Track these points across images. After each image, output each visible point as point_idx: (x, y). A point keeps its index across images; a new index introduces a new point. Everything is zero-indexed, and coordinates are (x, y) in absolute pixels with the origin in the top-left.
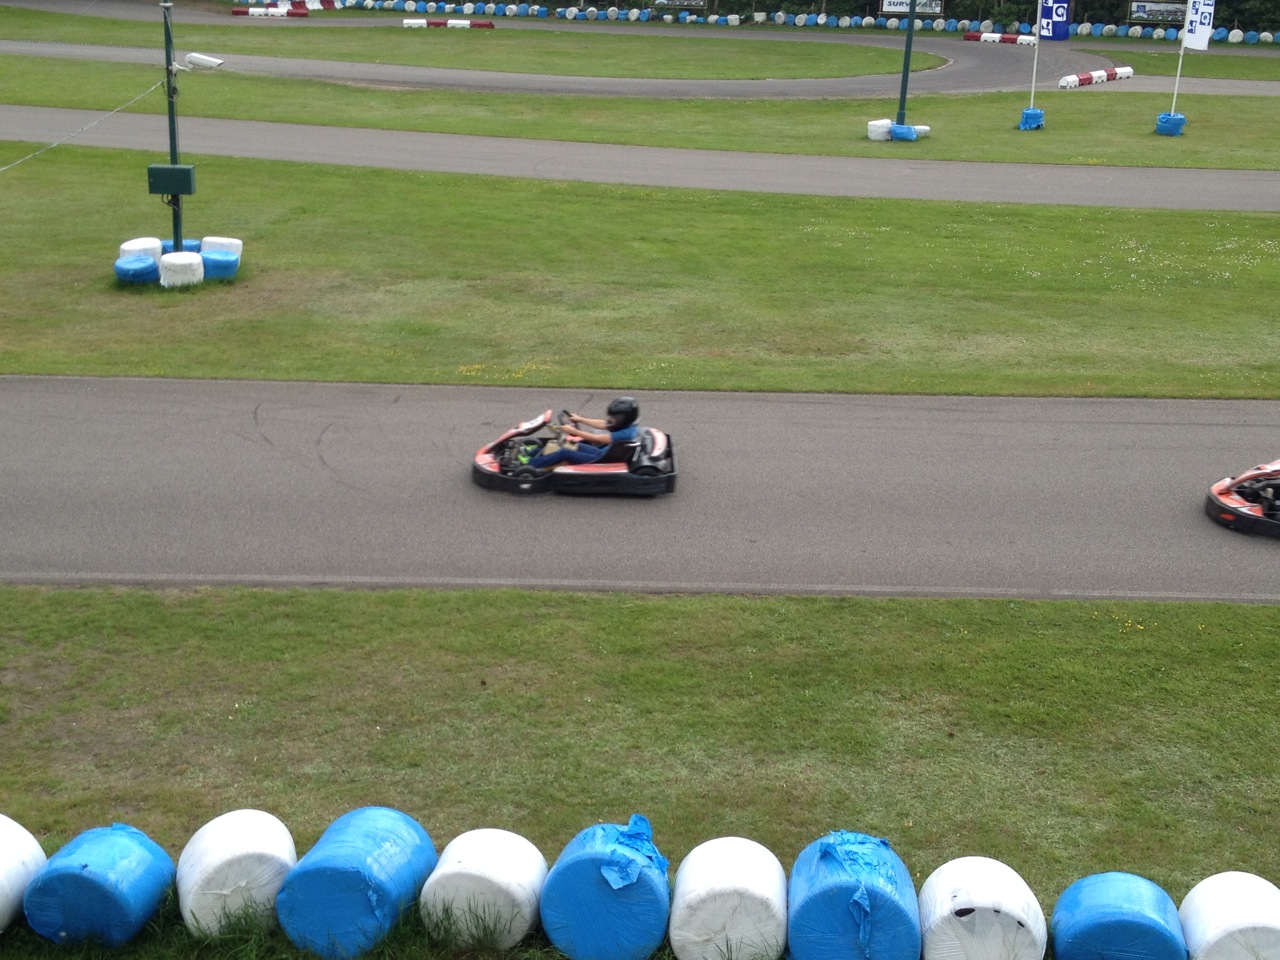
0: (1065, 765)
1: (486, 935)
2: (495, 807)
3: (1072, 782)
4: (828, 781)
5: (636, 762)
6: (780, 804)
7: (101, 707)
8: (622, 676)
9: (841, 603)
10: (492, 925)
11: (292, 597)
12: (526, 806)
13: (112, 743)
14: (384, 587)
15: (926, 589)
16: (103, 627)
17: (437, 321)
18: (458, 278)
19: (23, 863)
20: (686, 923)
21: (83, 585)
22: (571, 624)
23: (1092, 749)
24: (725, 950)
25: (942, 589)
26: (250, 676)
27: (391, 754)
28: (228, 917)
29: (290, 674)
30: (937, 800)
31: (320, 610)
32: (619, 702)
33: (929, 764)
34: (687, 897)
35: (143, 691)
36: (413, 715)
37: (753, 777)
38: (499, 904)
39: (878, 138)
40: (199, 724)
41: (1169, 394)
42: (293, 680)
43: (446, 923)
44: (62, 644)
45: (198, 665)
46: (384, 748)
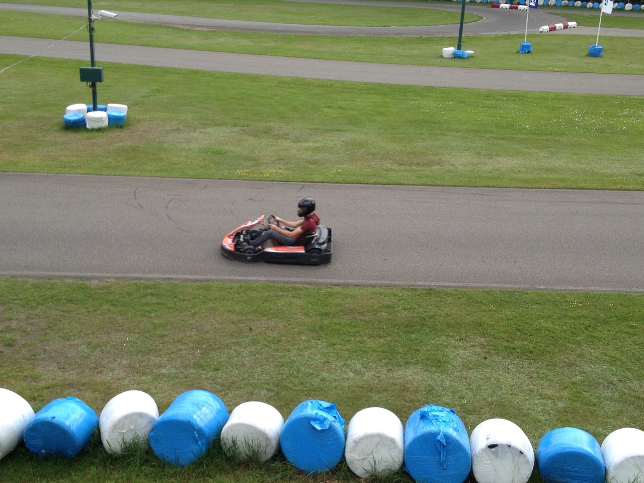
0: (543, 374)
1: (253, 455)
2: (257, 391)
3: (547, 382)
4: (423, 380)
5: (327, 370)
6: (400, 391)
7: (60, 339)
8: (320, 327)
9: (430, 291)
10: (256, 450)
11: (154, 285)
12: (273, 391)
13: (66, 357)
14: (201, 281)
15: (472, 285)
16: (61, 299)
17: (226, 148)
18: (236, 126)
19: (23, 416)
20: (353, 450)
21: (50, 278)
22: (294, 300)
23: (557, 366)
24: (372, 463)
25: (481, 285)
26: (134, 324)
27: (205, 364)
28: (125, 444)
29: (154, 324)
30: (479, 390)
31: (168, 292)
32: (319, 340)
33: (474, 373)
34: (354, 437)
35: (81, 331)
36: (216, 345)
37: (386, 378)
38: (260, 439)
39: (448, 57)
40: (109, 348)
41: (595, 188)
42: (156, 327)
43: (233, 448)
44: (40, 307)
45: (109, 318)
46: (202, 361)
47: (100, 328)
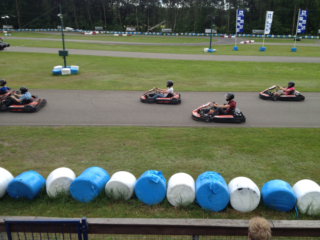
0: (258, 160)
1: (121, 196)
2: (126, 169)
3: (260, 164)
4: (203, 164)
6: (192, 168)
7: (37, 150)
8: (156, 143)
10: (123, 194)
11: (82, 128)
13: (38, 157)
14: (103, 126)
15: (223, 126)
18: (123, 74)
20: (171, 193)
21: (37, 126)
22: (144, 133)
23: (264, 157)
24: (180, 199)
25: (226, 126)
26: (72, 143)
27: (102, 159)
28: (58, 193)
29: (81, 143)
30: (229, 168)
31: (88, 130)
32: (155, 148)
33: (226, 160)
34: (171, 186)
35: (47, 146)
36: (108, 151)
37: (186, 163)
39: (206, 52)
40: (59, 153)
42: (81, 144)
43: (111, 193)
44: (30, 137)
45: (60, 141)
46: (101, 157)
47: (56, 145)
